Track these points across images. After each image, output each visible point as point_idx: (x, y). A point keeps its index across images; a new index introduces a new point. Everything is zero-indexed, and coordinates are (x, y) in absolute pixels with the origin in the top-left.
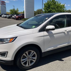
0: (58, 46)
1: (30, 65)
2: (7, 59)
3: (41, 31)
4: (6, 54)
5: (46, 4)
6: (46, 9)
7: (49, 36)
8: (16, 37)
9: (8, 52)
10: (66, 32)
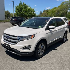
1: (41, 54)
2: (31, 51)
4: (30, 47)
5: (17, 7)
6: (18, 12)
7: (50, 33)
8: (35, 34)
9: (31, 45)
10: (57, 30)
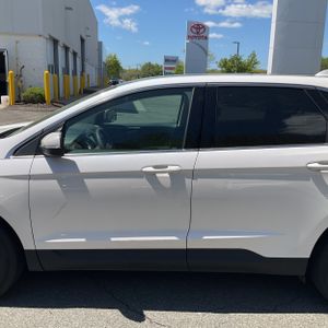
0: (113, 239)
7: (55, 182)
10: (167, 175)
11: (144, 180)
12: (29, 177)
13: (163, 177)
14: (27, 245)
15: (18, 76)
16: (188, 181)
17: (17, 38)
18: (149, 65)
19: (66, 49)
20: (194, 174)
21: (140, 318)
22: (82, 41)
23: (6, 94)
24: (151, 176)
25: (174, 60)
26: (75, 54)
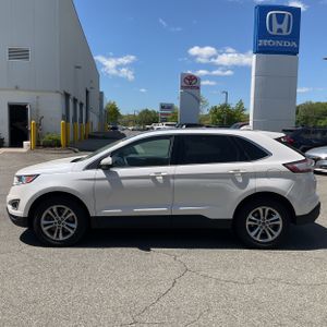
0: (135, 210)
1: (61, 238)
3: (89, 167)
11: (150, 181)
12: (95, 179)
13: (160, 178)
14: (92, 214)
15: (38, 125)
16: (172, 181)
17: (38, 94)
18: (146, 112)
19: (75, 100)
20: (174, 177)
21: (149, 250)
22: (87, 92)
23: (27, 140)
24: (153, 178)
25: (170, 107)
26: (81, 104)
